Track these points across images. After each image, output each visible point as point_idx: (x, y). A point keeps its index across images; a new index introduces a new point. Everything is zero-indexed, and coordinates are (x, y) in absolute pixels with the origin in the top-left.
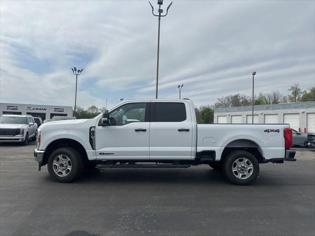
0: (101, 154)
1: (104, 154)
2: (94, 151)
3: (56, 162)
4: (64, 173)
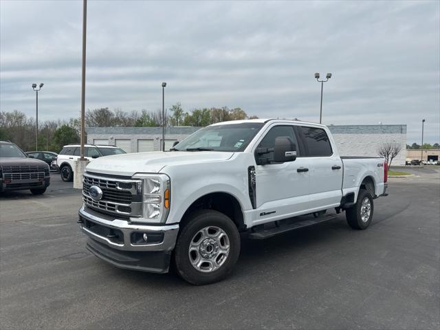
0: (261, 214)
1: (265, 214)
2: (255, 210)
3: (195, 244)
4: (214, 263)
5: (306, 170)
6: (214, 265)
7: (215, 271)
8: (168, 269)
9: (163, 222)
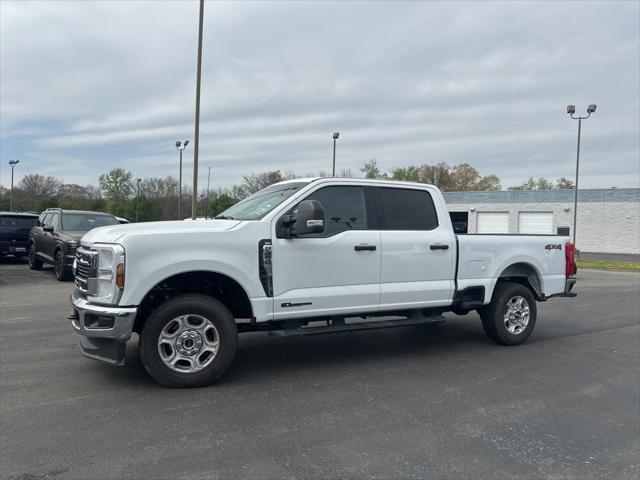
0: (284, 305)
1: (290, 305)
2: (271, 298)
3: (168, 336)
4: (195, 363)
5: (372, 248)
6: (196, 365)
7: (196, 373)
8: (123, 361)
9: (115, 303)
